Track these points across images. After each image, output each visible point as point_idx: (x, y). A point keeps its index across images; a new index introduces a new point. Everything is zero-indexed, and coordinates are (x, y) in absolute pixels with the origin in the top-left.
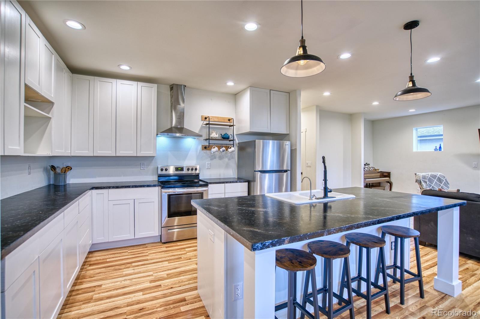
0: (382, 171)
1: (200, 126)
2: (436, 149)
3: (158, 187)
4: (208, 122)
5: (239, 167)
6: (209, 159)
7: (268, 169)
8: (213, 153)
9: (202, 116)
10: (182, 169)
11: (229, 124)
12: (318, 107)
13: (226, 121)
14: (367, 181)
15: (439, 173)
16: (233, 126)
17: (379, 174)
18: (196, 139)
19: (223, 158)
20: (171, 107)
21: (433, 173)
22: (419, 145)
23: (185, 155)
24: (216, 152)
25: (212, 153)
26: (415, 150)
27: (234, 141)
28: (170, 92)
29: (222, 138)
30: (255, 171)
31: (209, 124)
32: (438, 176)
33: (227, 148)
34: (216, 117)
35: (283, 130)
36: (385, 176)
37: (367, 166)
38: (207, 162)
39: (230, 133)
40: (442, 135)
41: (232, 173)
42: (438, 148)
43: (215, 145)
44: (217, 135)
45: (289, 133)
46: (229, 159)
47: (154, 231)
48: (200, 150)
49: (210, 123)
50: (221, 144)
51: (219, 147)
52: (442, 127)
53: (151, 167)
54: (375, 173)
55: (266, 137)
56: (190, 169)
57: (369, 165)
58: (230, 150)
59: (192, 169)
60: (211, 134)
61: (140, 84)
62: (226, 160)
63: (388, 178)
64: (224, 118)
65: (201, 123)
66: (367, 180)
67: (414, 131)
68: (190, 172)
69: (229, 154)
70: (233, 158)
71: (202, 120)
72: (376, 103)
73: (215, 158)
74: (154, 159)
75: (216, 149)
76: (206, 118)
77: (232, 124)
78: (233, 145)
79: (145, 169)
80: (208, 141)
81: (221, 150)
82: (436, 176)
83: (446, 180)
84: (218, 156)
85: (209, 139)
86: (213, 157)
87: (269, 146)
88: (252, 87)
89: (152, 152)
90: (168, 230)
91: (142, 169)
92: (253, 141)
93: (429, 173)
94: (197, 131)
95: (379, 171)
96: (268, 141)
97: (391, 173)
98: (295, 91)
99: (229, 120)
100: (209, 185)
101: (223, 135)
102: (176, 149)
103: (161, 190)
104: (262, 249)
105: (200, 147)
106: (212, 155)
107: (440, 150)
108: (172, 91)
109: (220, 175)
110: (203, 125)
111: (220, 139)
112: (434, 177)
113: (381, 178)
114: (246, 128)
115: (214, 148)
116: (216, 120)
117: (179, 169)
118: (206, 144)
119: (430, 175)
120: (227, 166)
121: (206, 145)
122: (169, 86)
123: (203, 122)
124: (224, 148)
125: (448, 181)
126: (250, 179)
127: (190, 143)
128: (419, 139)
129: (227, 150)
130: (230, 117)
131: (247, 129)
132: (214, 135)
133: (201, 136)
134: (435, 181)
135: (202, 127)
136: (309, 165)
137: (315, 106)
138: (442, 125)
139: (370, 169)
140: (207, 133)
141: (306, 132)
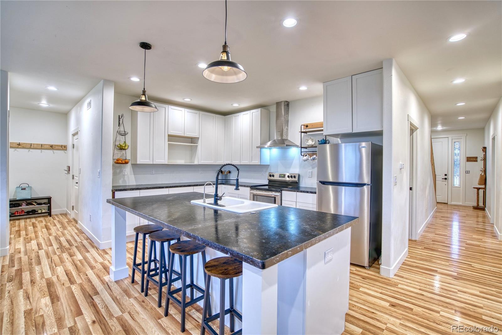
6: (311, 167)
10: (284, 176)
43: (307, 153)
44: (313, 142)
50: (313, 152)
51: (311, 155)
59: (292, 177)
60: (307, 142)
68: (290, 179)
71: (303, 129)
75: (308, 157)
76: (307, 126)
79: (264, 174)
81: (312, 158)
89: (258, 162)
101: (320, 141)
103: (250, 190)
106: (313, 164)
111: (317, 145)
117: (282, 176)
124: (315, 156)
132: (310, 142)
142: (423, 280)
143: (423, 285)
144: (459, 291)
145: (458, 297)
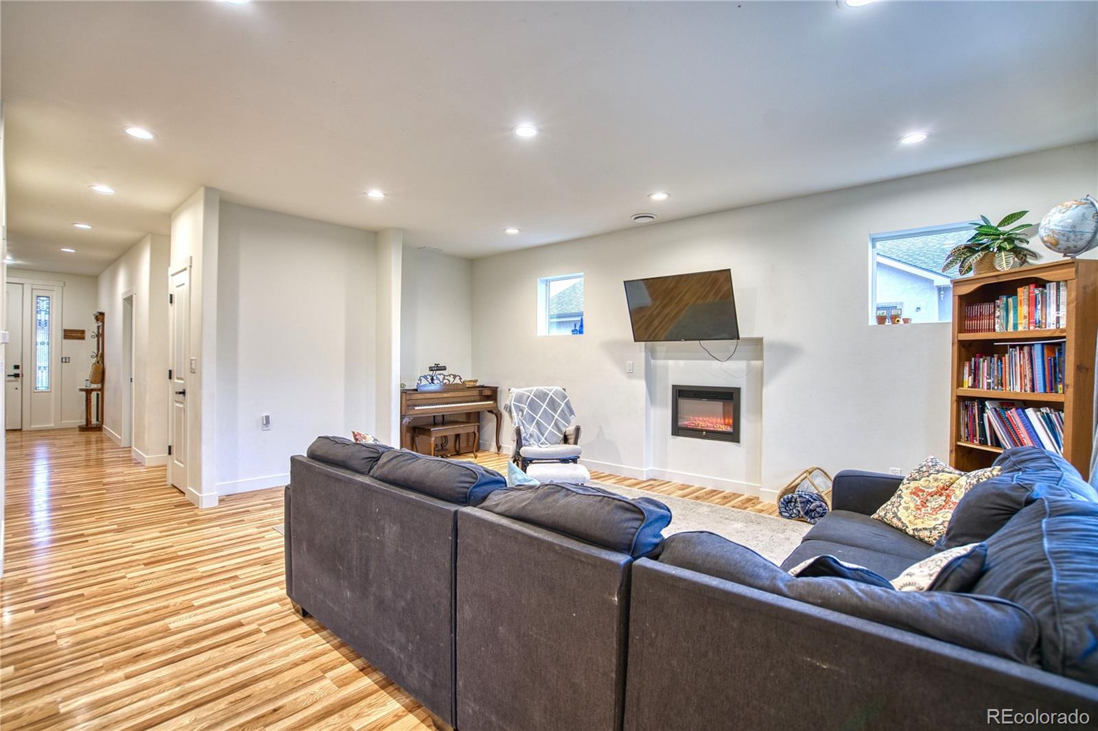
0: (486, 385)
2: (573, 331)
12: (209, 191)
14: (418, 412)
15: (555, 388)
17: (476, 392)
21: (541, 388)
26: (541, 332)
32: (551, 394)
36: (487, 398)
37: (433, 373)
54: (462, 390)
57: (444, 368)
63: (492, 402)
66: (416, 408)
67: (541, 288)
72: (376, 194)
82: (546, 394)
83: (568, 405)
93: (552, 387)
95: (478, 384)
97: (499, 389)
107: (579, 332)
112: (542, 396)
113: (481, 401)
119: (533, 393)
125: (573, 407)
134: (544, 406)
136: (193, 366)
138: (582, 274)
139: (444, 379)
141: (191, 267)
142: (69, 554)
143: (75, 560)
144: (133, 543)
145: (137, 549)
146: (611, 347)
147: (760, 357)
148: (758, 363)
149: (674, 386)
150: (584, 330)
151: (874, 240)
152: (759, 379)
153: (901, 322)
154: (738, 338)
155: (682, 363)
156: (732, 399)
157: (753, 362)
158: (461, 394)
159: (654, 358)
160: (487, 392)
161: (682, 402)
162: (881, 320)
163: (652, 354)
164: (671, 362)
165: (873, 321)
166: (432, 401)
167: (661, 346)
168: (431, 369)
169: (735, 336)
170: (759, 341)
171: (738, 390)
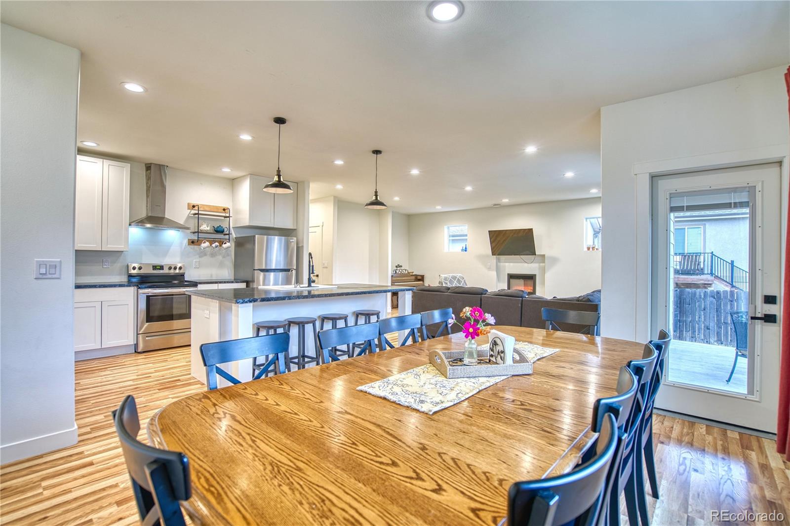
1: (186, 215)
2: (462, 250)
3: (133, 288)
4: (197, 212)
5: (237, 266)
6: (198, 256)
7: (273, 267)
8: (204, 249)
9: (188, 204)
10: (162, 268)
11: (224, 215)
12: (335, 197)
13: (220, 211)
15: (459, 275)
16: (229, 217)
17: (414, 278)
18: (180, 232)
19: (216, 255)
20: (147, 191)
21: (454, 274)
22: (451, 244)
23: (166, 251)
24: (207, 248)
25: (202, 248)
26: (446, 250)
27: (230, 235)
28: (146, 172)
29: (215, 231)
30: (254, 270)
31: (198, 214)
32: (458, 277)
33: (221, 243)
34: (207, 206)
35: (289, 225)
36: (419, 280)
37: (398, 268)
38: (196, 259)
39: (225, 225)
40: (466, 236)
41: (227, 273)
42: (464, 248)
43: (206, 239)
44: (208, 227)
45: (295, 228)
46: (224, 257)
47: (128, 339)
48: (186, 245)
49: (200, 212)
50: (214, 238)
51: (212, 242)
52: (467, 227)
53: (118, 265)
54: (409, 276)
55: (271, 232)
56: (173, 267)
57: (401, 266)
58: (224, 246)
59: (175, 268)
60: (201, 226)
61: (107, 162)
62: (220, 258)
63: (422, 282)
64: (217, 208)
65: (187, 212)
66: (395, 284)
67: (445, 230)
68: (172, 271)
69: (224, 251)
70: (228, 255)
71: (188, 209)
72: (397, 199)
73: (205, 255)
74: (123, 254)
75: (207, 244)
76: (194, 206)
77: (228, 215)
78: (229, 239)
79: (109, 267)
80: (197, 234)
81: (214, 245)
82: (456, 278)
83: (464, 281)
84: (209, 253)
85: (198, 232)
86: (203, 254)
87: (274, 243)
88: (253, 175)
89: (123, 246)
90: (147, 337)
91: (105, 267)
92: (252, 236)
93: (451, 274)
94: (182, 221)
95: (414, 274)
96: (273, 237)
97: (425, 276)
98: (303, 182)
99: (224, 210)
100: (199, 285)
101: (216, 227)
102: (153, 243)
103: (137, 291)
104: (242, 303)
105: (186, 242)
106: (201, 252)
107: (466, 251)
108: (149, 171)
109: (211, 276)
110: (190, 215)
111: (212, 232)
113: (417, 282)
114: (245, 219)
115: (205, 242)
116: (207, 209)
117: (158, 267)
118: (195, 237)
119: (451, 277)
120: (221, 265)
121: (193, 238)
122: (144, 165)
123: (189, 211)
124: (217, 244)
125: (466, 282)
126: (249, 279)
127: (171, 236)
128: (451, 238)
129: (221, 246)
130: (225, 206)
131: (246, 222)
132: (205, 227)
133: (188, 228)
134: (455, 282)
135: (188, 217)
136: (326, 265)
137: (333, 197)
138: (466, 225)
139: (402, 271)
140: (195, 224)
141: (323, 226)
146: (481, 258)
147: (544, 262)
148: (544, 264)
149: (508, 274)
150: (467, 250)
151: (587, 219)
152: (543, 271)
153: (595, 250)
154: (535, 255)
155: (512, 264)
156: (532, 279)
157: (541, 264)
158: (409, 278)
159: (499, 262)
160: (419, 278)
161: (511, 280)
162: (589, 249)
163: (499, 261)
164: (507, 264)
165: (586, 249)
166: (399, 281)
167: (503, 257)
168: (396, 267)
169: (534, 254)
170: (543, 256)
171: (535, 275)
